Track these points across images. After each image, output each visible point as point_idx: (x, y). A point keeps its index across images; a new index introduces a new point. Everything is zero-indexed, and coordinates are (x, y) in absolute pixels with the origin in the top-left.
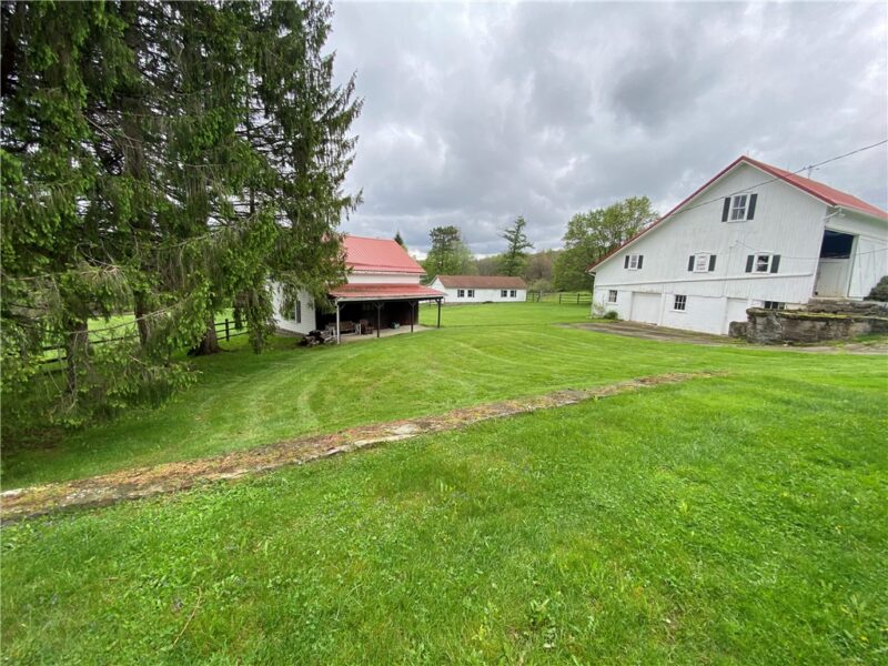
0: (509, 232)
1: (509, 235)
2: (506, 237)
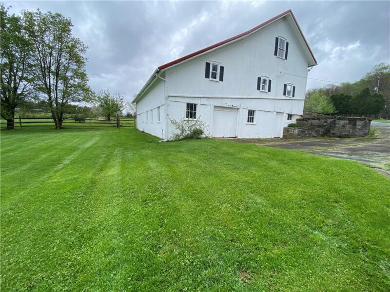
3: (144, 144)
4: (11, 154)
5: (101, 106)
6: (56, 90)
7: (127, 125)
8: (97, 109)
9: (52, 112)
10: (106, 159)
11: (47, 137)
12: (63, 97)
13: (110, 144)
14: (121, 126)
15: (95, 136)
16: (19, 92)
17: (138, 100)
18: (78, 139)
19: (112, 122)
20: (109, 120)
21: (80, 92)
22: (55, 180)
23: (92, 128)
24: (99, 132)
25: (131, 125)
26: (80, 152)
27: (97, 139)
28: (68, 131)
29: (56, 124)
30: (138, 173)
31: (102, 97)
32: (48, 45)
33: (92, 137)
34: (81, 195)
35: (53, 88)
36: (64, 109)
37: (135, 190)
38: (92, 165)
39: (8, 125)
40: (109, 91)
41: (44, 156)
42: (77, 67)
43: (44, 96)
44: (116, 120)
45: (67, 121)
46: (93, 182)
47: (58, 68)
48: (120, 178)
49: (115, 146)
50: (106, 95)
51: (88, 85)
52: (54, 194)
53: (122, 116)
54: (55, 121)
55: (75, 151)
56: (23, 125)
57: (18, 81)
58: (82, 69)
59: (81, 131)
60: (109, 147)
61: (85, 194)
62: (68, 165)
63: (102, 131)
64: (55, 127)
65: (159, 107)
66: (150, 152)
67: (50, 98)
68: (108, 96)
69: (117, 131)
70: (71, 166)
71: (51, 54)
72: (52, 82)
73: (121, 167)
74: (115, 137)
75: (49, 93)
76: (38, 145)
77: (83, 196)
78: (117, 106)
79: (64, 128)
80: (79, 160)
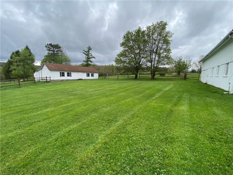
0: (86, 52)
1: (85, 53)
2: (84, 53)
3: (208, 93)
4: (137, 89)
5: (175, 66)
6: (155, 60)
7: (192, 78)
8: (172, 68)
9: (151, 71)
10: (177, 99)
11: (148, 83)
12: (157, 63)
13: (180, 90)
14: (187, 79)
15: (170, 84)
16: (141, 63)
17: (205, 60)
18: (162, 85)
19: (181, 76)
20: (179, 74)
21: (166, 60)
22: (153, 104)
23: (169, 80)
24: (172, 82)
25: (195, 78)
26: (163, 92)
27: (171, 86)
28: (157, 81)
29: (152, 77)
30: (204, 114)
31: (177, 61)
32: (154, 40)
33: (169, 84)
34: (165, 116)
35: (153, 59)
36: (157, 70)
37: (202, 126)
38: (170, 101)
39: (136, 77)
40: (182, 57)
41: (148, 92)
42: (166, 46)
43: (149, 64)
44: (184, 74)
45: (157, 75)
46: (171, 111)
47: (157, 50)
48: (188, 114)
49: (184, 92)
50: (180, 59)
51: (170, 55)
52: (153, 111)
53: (188, 72)
54: (152, 75)
55: (160, 91)
56: (140, 77)
57: (141, 58)
58: (169, 47)
59: (163, 81)
60: (180, 92)
61: (167, 116)
62: (158, 98)
63: (174, 82)
64: (151, 78)
65: (228, 64)
66: (214, 100)
67: (151, 65)
68: (181, 60)
69: (184, 82)
70: (159, 99)
71: (155, 43)
72: (153, 57)
73: (189, 106)
74: (183, 86)
75: (151, 62)
76: (145, 86)
77: (166, 117)
78: (186, 66)
79: (155, 79)
80: (163, 96)
